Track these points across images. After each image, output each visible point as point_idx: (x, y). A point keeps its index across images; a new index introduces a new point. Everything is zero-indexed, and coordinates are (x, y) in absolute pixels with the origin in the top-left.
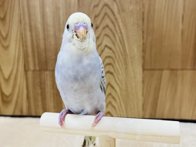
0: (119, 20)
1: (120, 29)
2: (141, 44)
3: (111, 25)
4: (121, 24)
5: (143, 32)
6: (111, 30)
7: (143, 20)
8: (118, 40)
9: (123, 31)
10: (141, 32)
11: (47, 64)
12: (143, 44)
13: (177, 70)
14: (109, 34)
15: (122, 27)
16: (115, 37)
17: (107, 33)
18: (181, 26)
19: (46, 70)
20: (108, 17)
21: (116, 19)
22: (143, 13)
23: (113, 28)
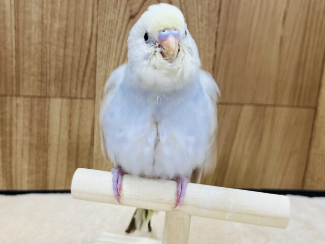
2: (212, 56)
5: (217, 34)
10: (214, 35)
11: (18, 84)
12: (215, 56)
13: (266, 106)
18: (279, 31)
19: (18, 95)
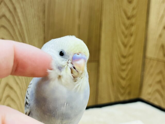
0: (18, 10)
1: (19, 21)
3: (8, 15)
4: (20, 14)
6: (9, 21)
7: (44, 12)
8: (17, 34)
9: (23, 23)
14: (6, 26)
15: (21, 18)
16: (14, 30)
17: (3, 24)
20: (5, 4)
21: (15, 9)
22: (44, 5)
23: (11, 19)
